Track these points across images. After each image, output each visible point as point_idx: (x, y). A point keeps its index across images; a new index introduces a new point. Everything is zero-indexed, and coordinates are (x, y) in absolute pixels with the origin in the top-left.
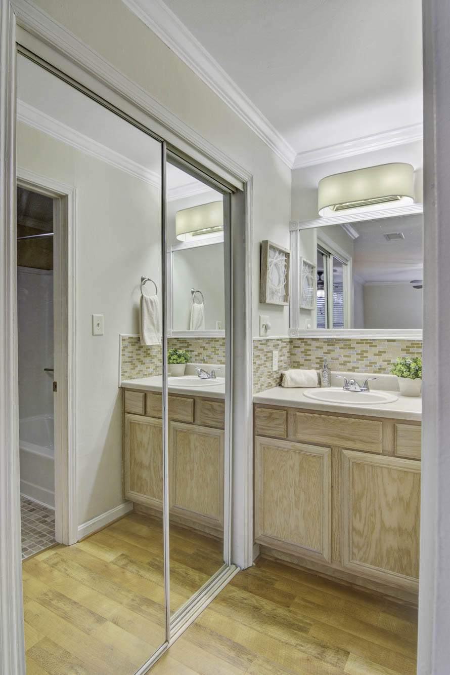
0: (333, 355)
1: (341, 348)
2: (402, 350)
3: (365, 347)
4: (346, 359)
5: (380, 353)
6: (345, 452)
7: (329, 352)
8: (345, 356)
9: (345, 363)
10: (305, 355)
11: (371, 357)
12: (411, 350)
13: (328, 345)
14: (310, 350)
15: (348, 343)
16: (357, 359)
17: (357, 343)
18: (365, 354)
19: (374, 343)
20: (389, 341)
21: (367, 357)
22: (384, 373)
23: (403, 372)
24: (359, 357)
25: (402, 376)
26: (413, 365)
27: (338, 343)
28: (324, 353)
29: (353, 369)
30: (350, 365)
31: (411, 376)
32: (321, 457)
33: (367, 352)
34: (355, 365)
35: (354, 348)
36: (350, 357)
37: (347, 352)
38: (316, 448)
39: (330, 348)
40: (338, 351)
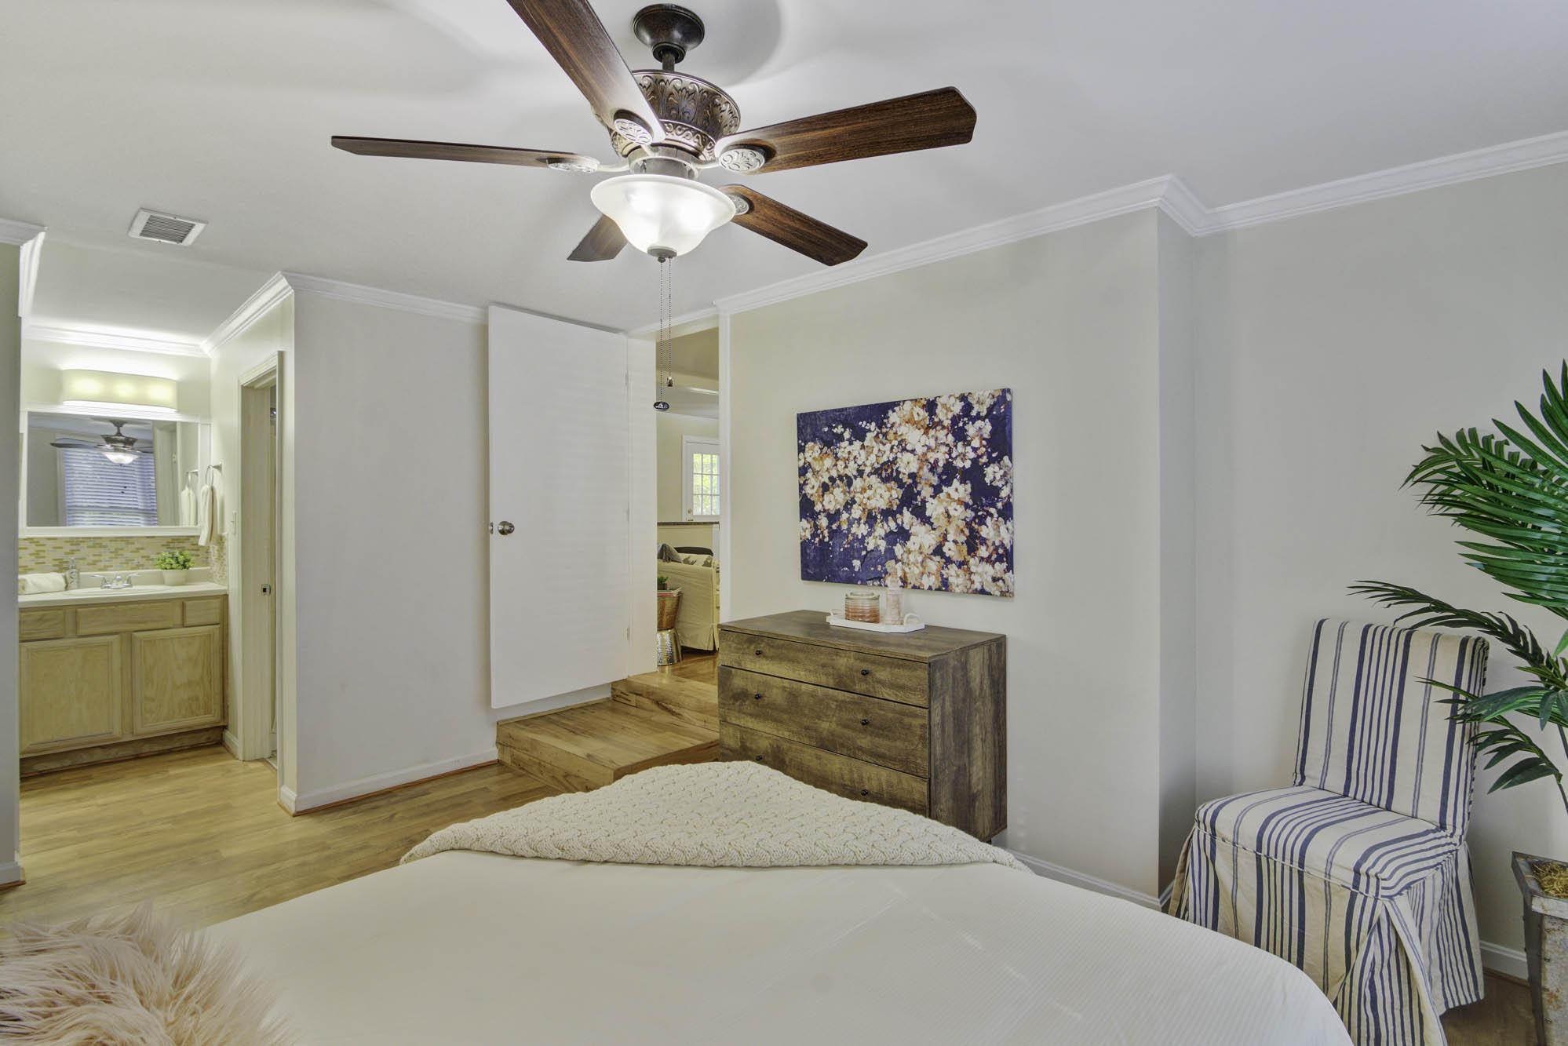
0: (78, 555)
1: (89, 547)
2: (163, 545)
3: (120, 544)
4: (97, 558)
5: (138, 550)
6: (135, 634)
7: (72, 552)
8: (95, 555)
9: (94, 563)
10: (36, 557)
11: (127, 554)
12: (172, 545)
13: (72, 545)
14: (44, 551)
15: (98, 541)
16: (111, 558)
17: (111, 541)
18: (120, 552)
19: (131, 540)
20: (148, 537)
21: (122, 555)
22: (143, 569)
23: (171, 564)
24: (113, 555)
25: (172, 568)
26: (181, 559)
27: (84, 542)
28: (66, 553)
29: (105, 568)
30: (101, 565)
31: (181, 567)
32: (109, 645)
33: (122, 549)
34: (107, 563)
35: (105, 547)
36: (100, 555)
37: (97, 551)
38: (102, 638)
39: (74, 548)
40: (84, 550)
